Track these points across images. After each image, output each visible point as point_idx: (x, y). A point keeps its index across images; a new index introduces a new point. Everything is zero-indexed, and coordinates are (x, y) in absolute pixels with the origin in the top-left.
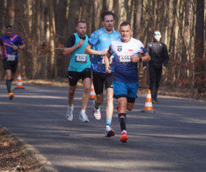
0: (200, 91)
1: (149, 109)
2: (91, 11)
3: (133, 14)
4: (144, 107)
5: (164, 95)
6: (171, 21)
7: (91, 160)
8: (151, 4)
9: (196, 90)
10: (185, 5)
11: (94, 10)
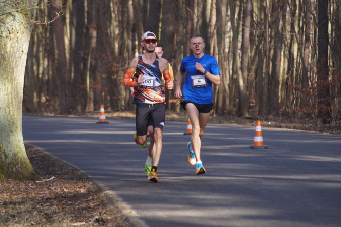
0: (324, 122)
1: (259, 145)
2: (189, 26)
3: (241, 29)
4: (253, 142)
5: (280, 127)
6: (288, 36)
7: (185, 209)
8: (263, 17)
9: (320, 121)
10: (305, 17)
11: (192, 24)
